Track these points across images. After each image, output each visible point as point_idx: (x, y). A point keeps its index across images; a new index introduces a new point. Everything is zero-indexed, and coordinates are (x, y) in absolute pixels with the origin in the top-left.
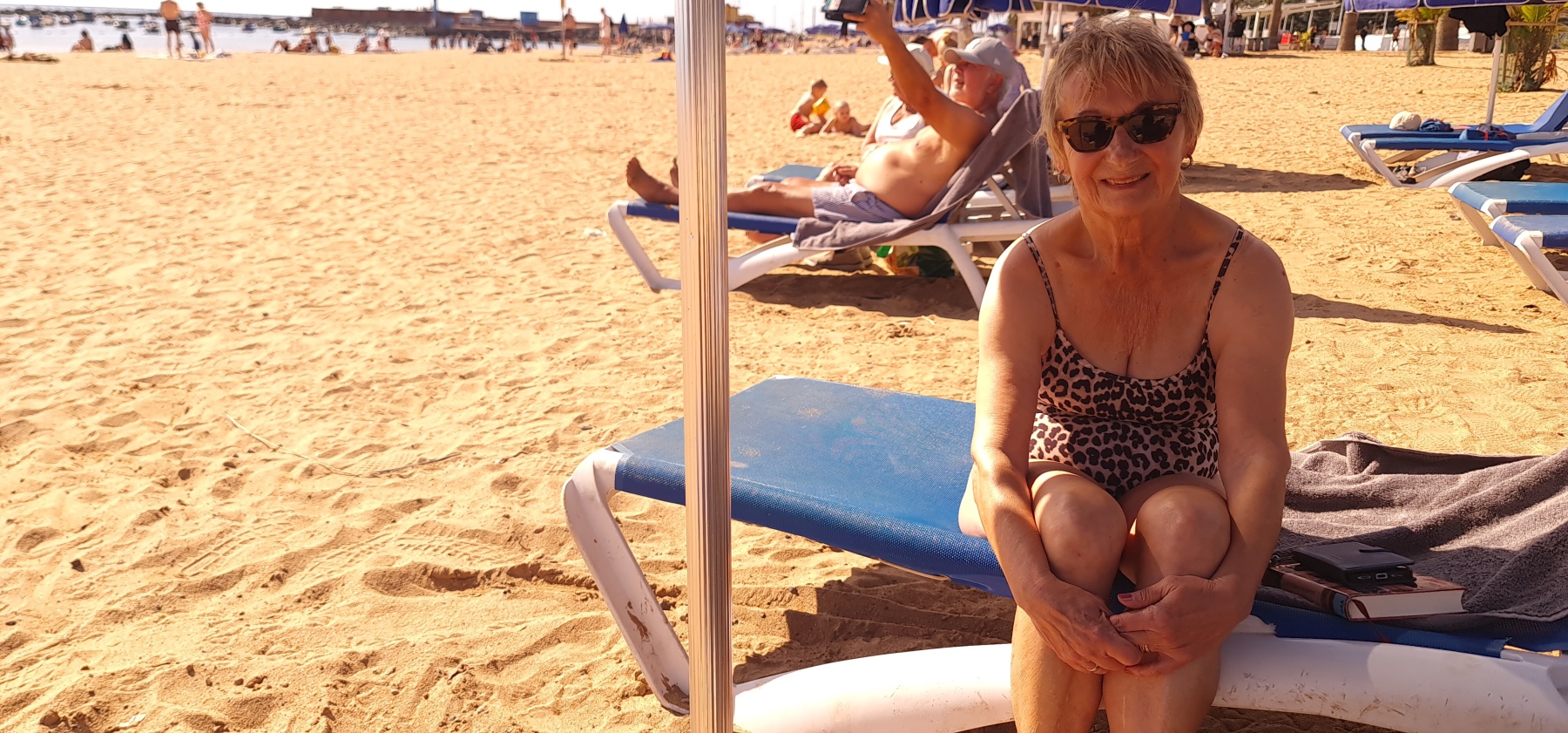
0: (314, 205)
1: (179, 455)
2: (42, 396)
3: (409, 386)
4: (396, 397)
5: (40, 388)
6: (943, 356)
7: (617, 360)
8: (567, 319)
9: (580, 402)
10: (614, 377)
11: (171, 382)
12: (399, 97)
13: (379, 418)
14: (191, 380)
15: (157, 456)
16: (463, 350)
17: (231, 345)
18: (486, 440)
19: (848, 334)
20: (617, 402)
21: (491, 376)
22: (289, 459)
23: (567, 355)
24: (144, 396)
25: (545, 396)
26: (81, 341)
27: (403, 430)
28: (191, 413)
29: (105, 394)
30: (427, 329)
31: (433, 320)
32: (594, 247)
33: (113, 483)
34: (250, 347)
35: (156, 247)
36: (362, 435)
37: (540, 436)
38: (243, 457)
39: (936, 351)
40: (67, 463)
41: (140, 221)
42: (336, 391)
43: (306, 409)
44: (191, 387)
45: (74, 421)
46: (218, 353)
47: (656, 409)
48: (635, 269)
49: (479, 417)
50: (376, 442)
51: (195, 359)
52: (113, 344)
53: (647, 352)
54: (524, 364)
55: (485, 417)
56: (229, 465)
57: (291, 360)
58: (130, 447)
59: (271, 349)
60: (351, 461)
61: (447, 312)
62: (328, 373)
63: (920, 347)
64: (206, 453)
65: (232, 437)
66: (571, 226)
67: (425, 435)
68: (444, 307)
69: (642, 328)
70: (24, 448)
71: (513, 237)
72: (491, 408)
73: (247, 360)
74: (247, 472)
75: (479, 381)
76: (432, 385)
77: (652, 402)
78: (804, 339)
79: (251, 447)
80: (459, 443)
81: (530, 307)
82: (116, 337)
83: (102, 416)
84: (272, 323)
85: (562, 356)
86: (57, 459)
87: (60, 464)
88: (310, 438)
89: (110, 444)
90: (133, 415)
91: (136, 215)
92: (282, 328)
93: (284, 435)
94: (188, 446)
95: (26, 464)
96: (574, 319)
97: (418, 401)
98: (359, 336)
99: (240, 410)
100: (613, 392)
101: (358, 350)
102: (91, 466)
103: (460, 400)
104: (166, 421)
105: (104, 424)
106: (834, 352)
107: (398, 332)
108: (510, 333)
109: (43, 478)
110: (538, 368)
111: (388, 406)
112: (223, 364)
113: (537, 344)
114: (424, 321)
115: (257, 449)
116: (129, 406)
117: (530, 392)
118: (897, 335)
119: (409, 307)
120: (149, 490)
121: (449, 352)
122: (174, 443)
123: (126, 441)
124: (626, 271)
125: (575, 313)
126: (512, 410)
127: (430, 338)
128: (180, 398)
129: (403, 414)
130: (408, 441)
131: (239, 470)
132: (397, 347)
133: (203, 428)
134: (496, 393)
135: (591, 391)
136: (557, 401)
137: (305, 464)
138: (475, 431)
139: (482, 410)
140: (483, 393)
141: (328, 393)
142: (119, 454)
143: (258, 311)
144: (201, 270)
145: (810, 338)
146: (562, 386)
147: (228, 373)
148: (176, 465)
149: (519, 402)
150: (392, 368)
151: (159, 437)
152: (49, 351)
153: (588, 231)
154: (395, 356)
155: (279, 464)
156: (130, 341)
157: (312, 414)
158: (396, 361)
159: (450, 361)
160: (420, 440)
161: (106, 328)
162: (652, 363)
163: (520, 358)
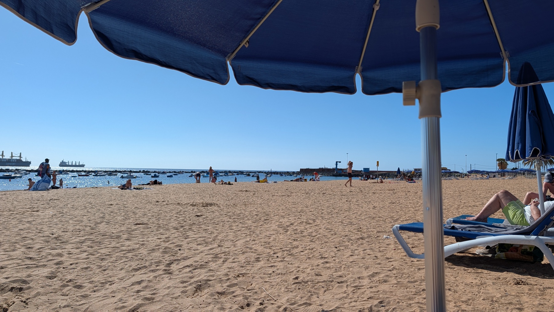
0: (295, 224)
1: (247, 299)
2: (213, 276)
3: (321, 284)
4: (316, 287)
5: (213, 273)
6: (542, 295)
7: (396, 282)
8: (376, 266)
9: (381, 296)
10: (394, 288)
11: (248, 275)
12: (323, 193)
13: (309, 294)
14: (254, 275)
15: (241, 298)
16: (340, 273)
17: (266, 265)
18: (346, 306)
19: (494, 281)
20: (395, 297)
21: (349, 283)
22: (279, 304)
23: (376, 278)
24: (240, 279)
25: (368, 292)
26: (226, 261)
27: (317, 299)
28: (252, 286)
29: (230, 277)
30: (328, 265)
31: (329, 263)
32: (387, 242)
33: (228, 305)
34: (272, 266)
35: (250, 235)
36: (303, 299)
37: (366, 307)
38: (266, 302)
39: (538, 292)
40: (216, 297)
41: (247, 227)
42: (297, 283)
43: (286, 288)
44: (253, 277)
45: (220, 285)
46: (262, 267)
47: (411, 302)
48: (403, 250)
49: (343, 297)
50: (308, 302)
51: (256, 269)
52: (234, 262)
53: (407, 280)
54: (360, 280)
55: (346, 298)
56: (261, 304)
57: (284, 272)
58: (234, 294)
59: (278, 267)
60: (299, 307)
61: (334, 260)
62: (294, 277)
63: (530, 290)
64: (255, 299)
65: (263, 295)
66: (379, 234)
67: (325, 302)
68: (334, 258)
69: (405, 271)
70: (206, 291)
71: (358, 237)
72: (348, 295)
73: (270, 270)
74: (266, 307)
75: (345, 285)
76: (328, 285)
77: (410, 299)
78: (474, 281)
79: (268, 299)
80: (336, 306)
81: (364, 261)
82: (236, 260)
83: (228, 284)
84: (280, 260)
85: (374, 279)
86: (214, 295)
87: (214, 297)
88: (287, 298)
89: (229, 293)
90: (236, 285)
91: (246, 225)
92: (282, 261)
93: (279, 296)
94: (250, 296)
95: (205, 296)
96: (380, 266)
97: (323, 290)
98: (306, 265)
99: (267, 286)
100: (394, 293)
101: (305, 270)
102: (223, 299)
103: (338, 291)
104: (245, 287)
105: (228, 286)
106: (488, 288)
107: (318, 265)
108: (356, 269)
109: (209, 301)
110: (366, 282)
111: (313, 290)
112: (263, 271)
113: (365, 274)
114: (327, 262)
115: (270, 300)
116: (235, 282)
117: (362, 291)
118: (518, 283)
119: (322, 258)
120: (237, 309)
121: (334, 274)
122: (246, 294)
123: (233, 292)
124: (399, 251)
125: (380, 264)
126: (356, 296)
127: (329, 268)
128: (250, 280)
129: (318, 294)
130: (318, 303)
131: (264, 306)
132: (317, 270)
133: (255, 291)
134: (350, 289)
135: (385, 292)
136: (372, 295)
137: (284, 307)
138: (342, 302)
139: (345, 295)
140: (346, 289)
141: (294, 284)
142: (231, 296)
143: (275, 255)
144: (261, 242)
145: (477, 281)
146: (374, 289)
147: (264, 274)
148: (246, 302)
149: (358, 294)
150: (315, 277)
151: (242, 292)
152: (217, 263)
153: (385, 236)
154: (317, 273)
155: (277, 305)
156: (239, 262)
157: (288, 290)
158: (317, 275)
159: (335, 276)
160: (323, 303)
161: (233, 257)
162: (409, 284)
163: (359, 278)
